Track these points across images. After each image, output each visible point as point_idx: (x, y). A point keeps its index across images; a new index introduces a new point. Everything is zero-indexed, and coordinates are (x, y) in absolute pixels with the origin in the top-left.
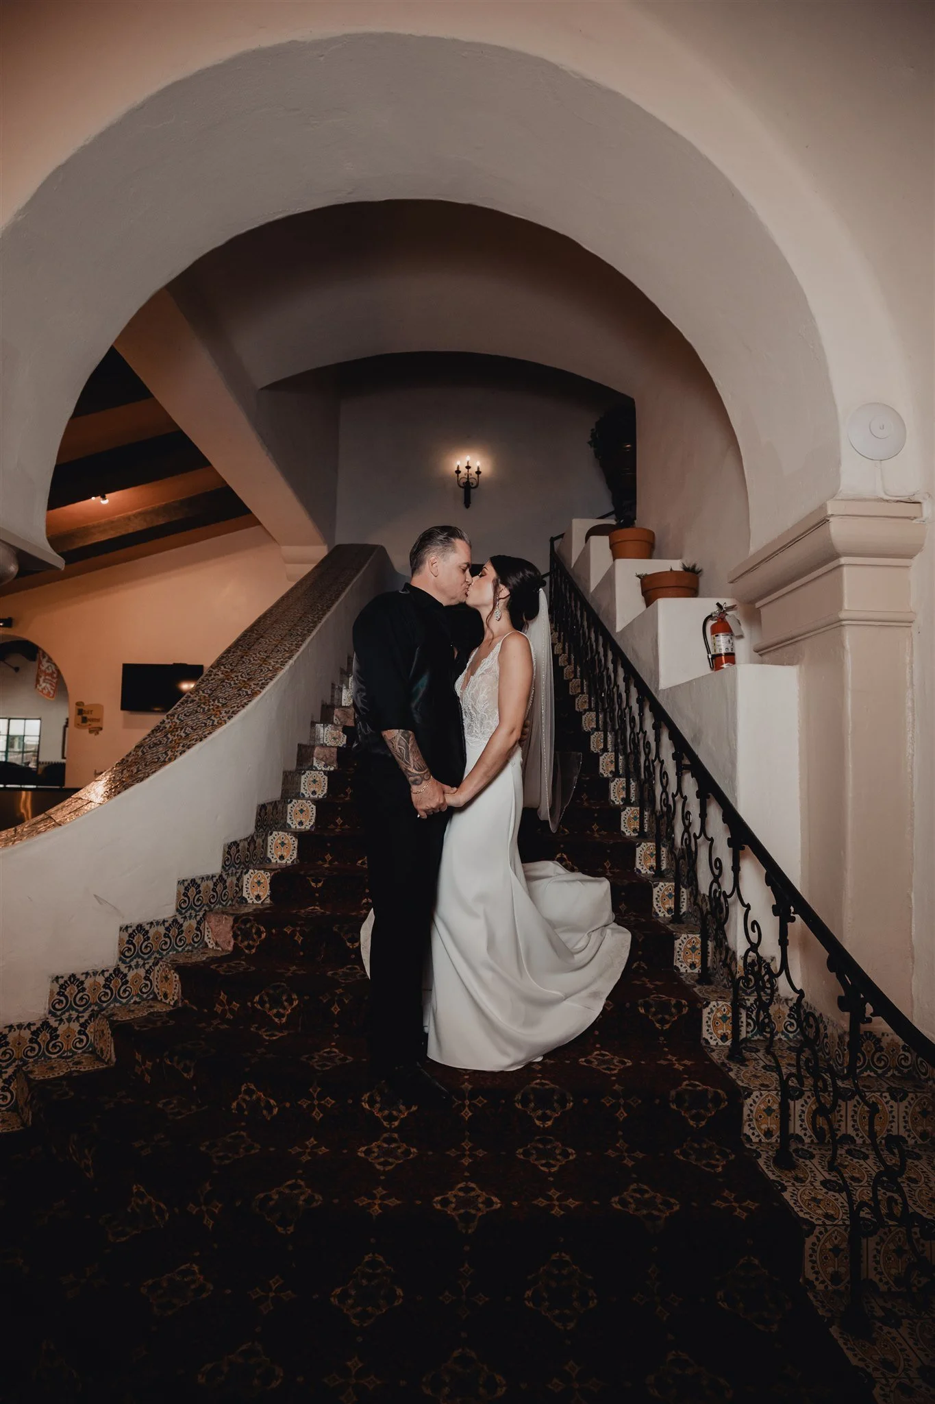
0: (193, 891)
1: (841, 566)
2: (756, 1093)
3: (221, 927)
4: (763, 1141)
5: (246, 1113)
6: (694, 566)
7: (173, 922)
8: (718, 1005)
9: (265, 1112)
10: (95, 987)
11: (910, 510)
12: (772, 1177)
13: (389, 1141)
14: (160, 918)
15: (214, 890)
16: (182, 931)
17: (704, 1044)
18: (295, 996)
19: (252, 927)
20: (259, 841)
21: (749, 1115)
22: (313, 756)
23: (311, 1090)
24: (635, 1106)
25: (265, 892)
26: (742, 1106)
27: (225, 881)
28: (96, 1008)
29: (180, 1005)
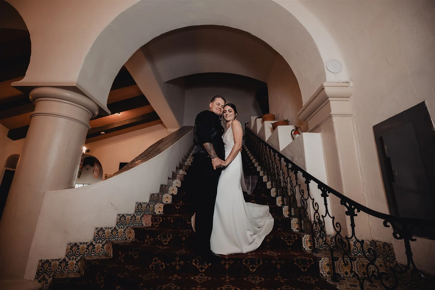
0: (140, 207)
1: (329, 101)
2: (323, 258)
3: (148, 218)
4: (327, 276)
5: (154, 269)
6: (287, 120)
7: (133, 215)
8: (307, 236)
9: (160, 268)
10: (108, 233)
11: (347, 84)
12: (332, 284)
13: (201, 276)
14: (130, 213)
15: (146, 207)
16: (136, 219)
17: (304, 250)
18: (171, 235)
19: (158, 218)
20: (160, 196)
21: (321, 266)
22: (176, 177)
23: (176, 259)
24: (283, 263)
25: (161, 210)
26: (319, 263)
27: (150, 206)
28: (108, 240)
29: (134, 240)
